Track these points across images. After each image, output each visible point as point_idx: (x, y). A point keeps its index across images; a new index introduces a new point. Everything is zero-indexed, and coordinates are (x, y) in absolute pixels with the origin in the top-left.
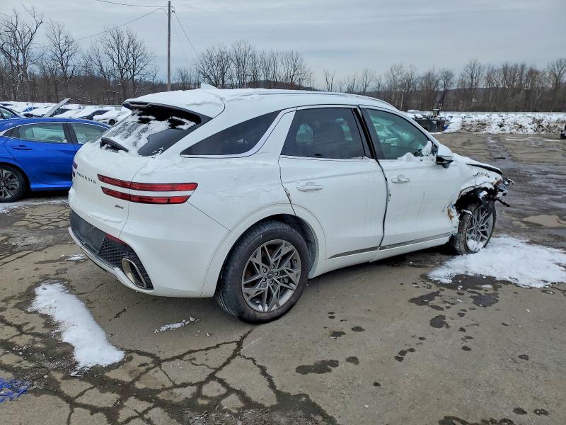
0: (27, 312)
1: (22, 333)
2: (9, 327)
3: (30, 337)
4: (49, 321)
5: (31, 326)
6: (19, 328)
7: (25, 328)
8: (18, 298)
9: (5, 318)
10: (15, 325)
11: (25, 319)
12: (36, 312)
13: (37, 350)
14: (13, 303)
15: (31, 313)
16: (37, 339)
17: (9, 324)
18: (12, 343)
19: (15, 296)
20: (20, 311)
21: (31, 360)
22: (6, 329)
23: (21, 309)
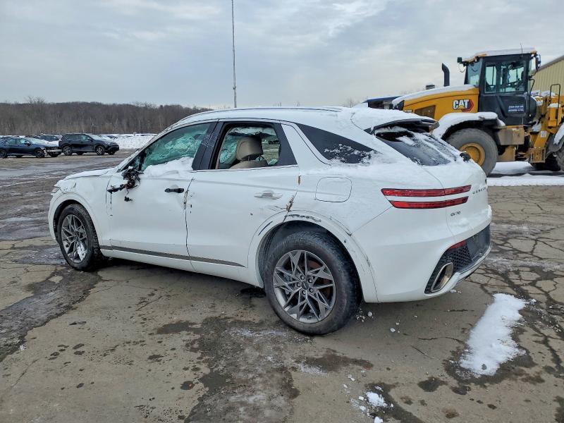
0: (528, 352)
1: (546, 337)
2: (554, 348)
3: (542, 331)
4: (516, 333)
5: (535, 338)
6: (545, 342)
7: (541, 339)
8: (521, 375)
9: (552, 358)
10: (548, 346)
11: (534, 347)
12: (519, 347)
13: (544, 321)
14: (531, 372)
15: (524, 349)
16: (537, 327)
17: (552, 351)
18: (560, 336)
19: (523, 380)
20: (533, 356)
21: (553, 319)
22: (558, 348)
23: (530, 358)
